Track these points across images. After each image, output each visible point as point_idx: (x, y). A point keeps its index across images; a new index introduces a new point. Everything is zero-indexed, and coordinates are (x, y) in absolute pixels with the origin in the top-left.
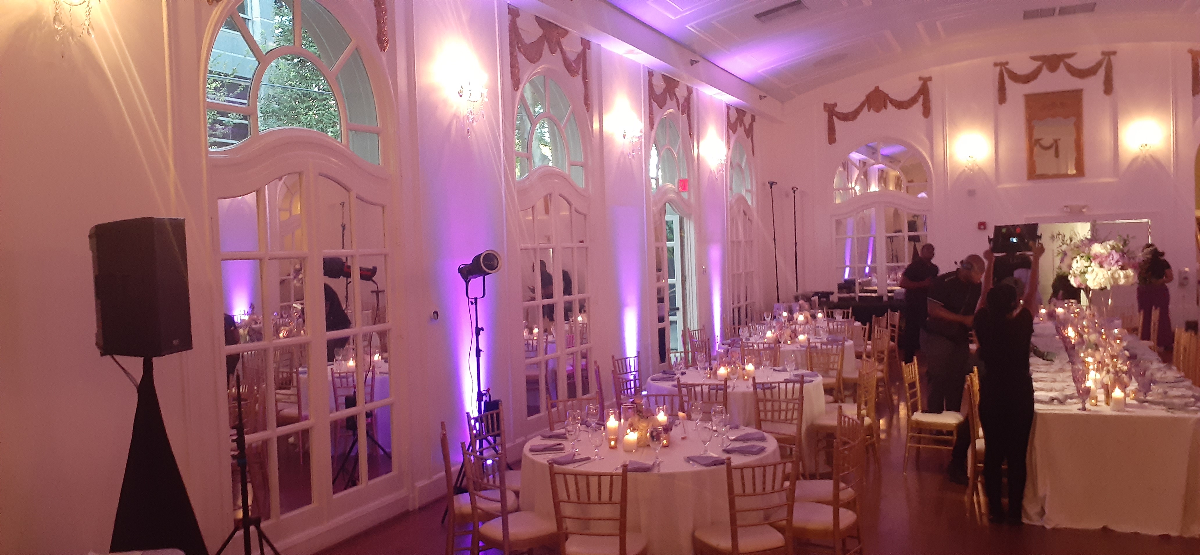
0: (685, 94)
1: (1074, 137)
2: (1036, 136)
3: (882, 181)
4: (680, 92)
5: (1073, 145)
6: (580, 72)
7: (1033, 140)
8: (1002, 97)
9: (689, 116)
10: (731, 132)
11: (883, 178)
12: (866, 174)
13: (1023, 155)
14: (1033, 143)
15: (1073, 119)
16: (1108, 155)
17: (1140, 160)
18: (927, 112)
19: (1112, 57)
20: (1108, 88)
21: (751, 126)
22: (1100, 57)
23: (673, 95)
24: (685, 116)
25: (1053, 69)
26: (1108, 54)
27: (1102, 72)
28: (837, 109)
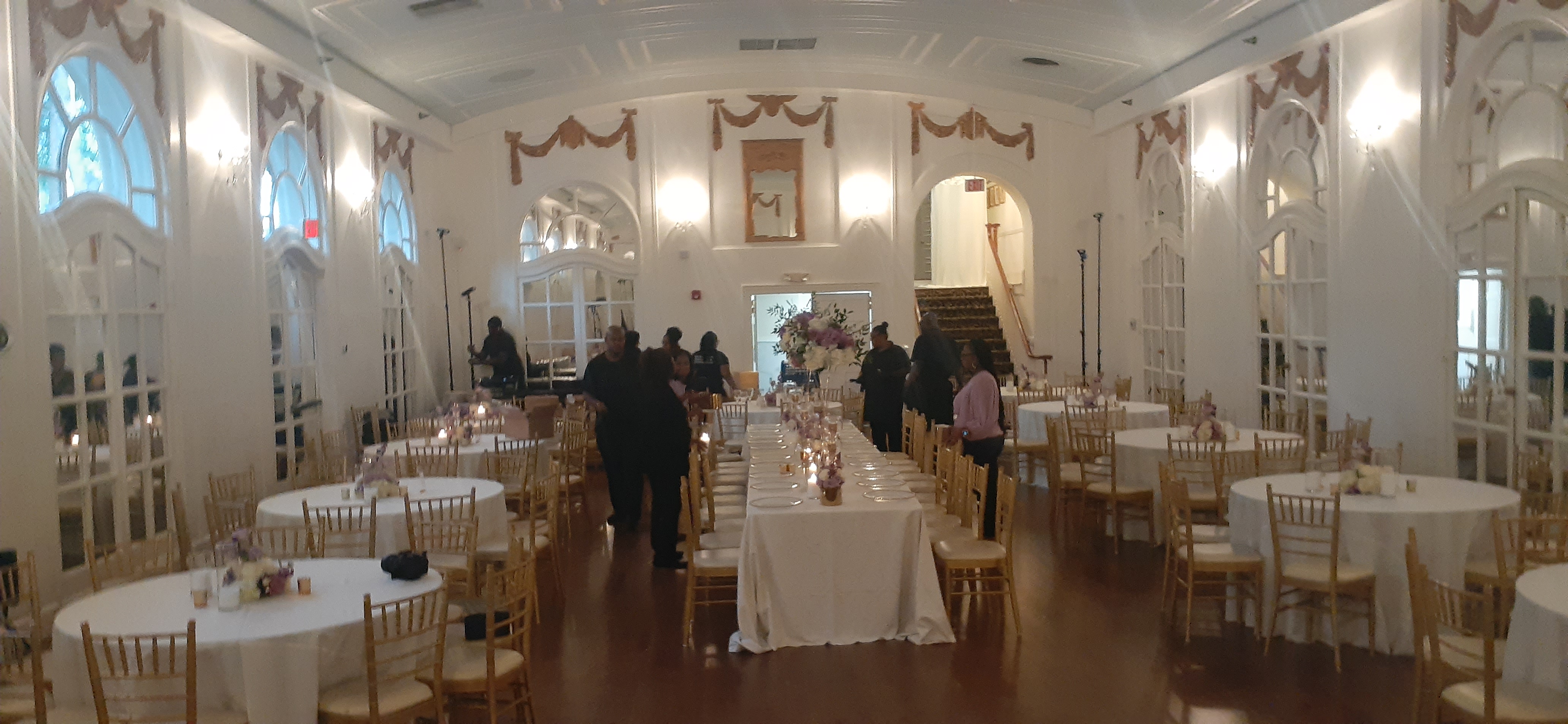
0: (313, 101)
1: (794, 193)
2: (754, 190)
3: (581, 236)
4: (306, 100)
5: (793, 205)
6: (149, 57)
7: (751, 196)
8: (717, 143)
9: (318, 133)
10: (380, 160)
11: (582, 232)
12: (561, 226)
13: (741, 212)
14: (752, 198)
15: (793, 173)
16: (829, 216)
17: (860, 224)
18: (631, 153)
19: (833, 104)
20: (829, 141)
21: (408, 152)
22: (821, 103)
23: (295, 102)
24: (312, 132)
25: (772, 113)
26: (829, 100)
27: (822, 120)
28: (523, 140)
